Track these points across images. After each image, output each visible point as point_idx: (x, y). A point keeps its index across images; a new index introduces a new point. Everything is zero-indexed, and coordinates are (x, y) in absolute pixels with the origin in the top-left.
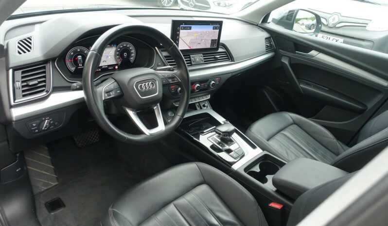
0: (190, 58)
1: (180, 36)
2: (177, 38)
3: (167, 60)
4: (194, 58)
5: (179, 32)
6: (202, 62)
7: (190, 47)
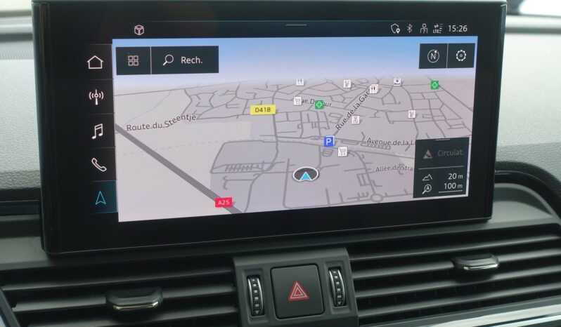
1: (120, 119)
2: (94, 137)
3: (14, 299)
4: (270, 287)
5: (108, 89)
6: (345, 312)
7: (228, 202)
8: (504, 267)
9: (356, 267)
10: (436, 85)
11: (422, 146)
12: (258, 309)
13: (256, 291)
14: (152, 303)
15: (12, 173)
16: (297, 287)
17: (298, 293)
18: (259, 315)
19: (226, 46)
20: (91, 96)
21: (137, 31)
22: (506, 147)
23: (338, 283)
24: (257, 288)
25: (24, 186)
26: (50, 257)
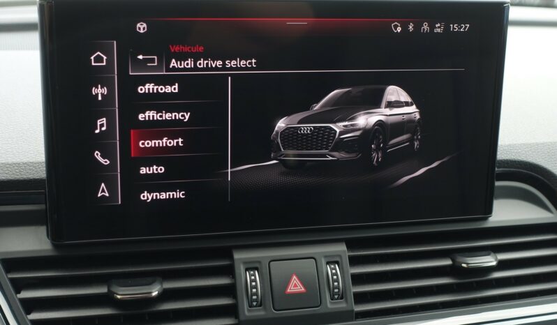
0: (229, 271)
2: (97, 131)
3: (19, 286)
4: (268, 280)
6: (341, 305)
8: (503, 265)
9: (354, 261)
12: (256, 300)
13: (254, 284)
14: (151, 293)
15: (19, 164)
16: (295, 280)
17: (295, 286)
18: (256, 306)
20: (94, 91)
21: (140, 28)
22: (510, 145)
23: (335, 277)
24: (255, 280)
25: (31, 177)
26: (55, 246)
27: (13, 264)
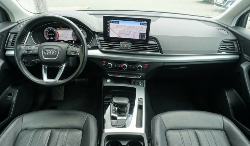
0: (119, 44)
1: (110, 27)
2: (108, 29)
3: (100, 42)
4: (123, 45)
5: (109, 24)
6: (130, 49)
7: (120, 36)
8: (148, 48)
9: (132, 45)
10: (142, 27)
11: (140, 33)
12: (121, 47)
14: (112, 45)
16: (125, 45)
19: (120, 21)
21: (112, 19)
23: (130, 46)
25: (102, 32)
26: (104, 39)
27: (100, 40)
